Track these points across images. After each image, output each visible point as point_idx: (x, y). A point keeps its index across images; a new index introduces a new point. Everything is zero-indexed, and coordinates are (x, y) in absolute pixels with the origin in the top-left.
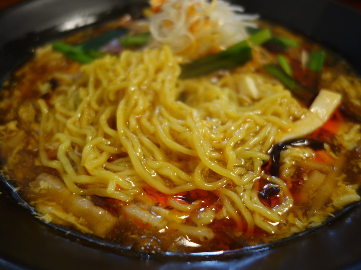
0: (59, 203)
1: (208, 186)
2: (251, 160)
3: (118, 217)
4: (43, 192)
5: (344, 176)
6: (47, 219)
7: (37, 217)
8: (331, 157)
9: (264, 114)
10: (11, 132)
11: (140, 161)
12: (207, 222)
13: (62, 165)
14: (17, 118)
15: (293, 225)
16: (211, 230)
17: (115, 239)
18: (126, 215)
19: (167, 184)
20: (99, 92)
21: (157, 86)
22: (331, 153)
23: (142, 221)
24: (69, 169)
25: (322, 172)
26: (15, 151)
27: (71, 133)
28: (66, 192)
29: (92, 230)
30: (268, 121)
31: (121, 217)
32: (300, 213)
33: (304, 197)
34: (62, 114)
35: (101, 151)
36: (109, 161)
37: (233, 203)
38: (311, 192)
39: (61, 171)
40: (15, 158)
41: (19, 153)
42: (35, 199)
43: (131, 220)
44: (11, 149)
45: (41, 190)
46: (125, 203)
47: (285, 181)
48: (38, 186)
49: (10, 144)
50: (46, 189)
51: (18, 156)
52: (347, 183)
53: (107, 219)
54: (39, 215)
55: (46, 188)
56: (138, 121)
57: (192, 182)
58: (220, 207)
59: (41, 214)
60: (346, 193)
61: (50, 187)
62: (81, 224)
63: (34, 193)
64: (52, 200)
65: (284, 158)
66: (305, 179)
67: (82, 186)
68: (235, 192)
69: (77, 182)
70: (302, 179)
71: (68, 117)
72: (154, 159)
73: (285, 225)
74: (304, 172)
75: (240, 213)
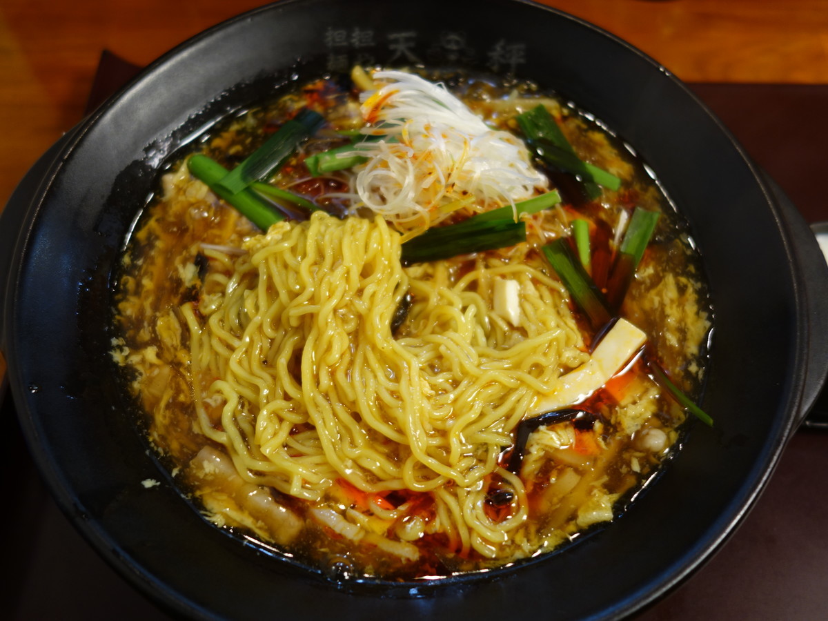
0: (230, 496)
1: (418, 487)
2: (485, 446)
3: (305, 520)
4: (210, 478)
5: (605, 479)
6: (219, 521)
7: (207, 518)
8: (598, 446)
9: (517, 366)
10: (152, 365)
11: (333, 444)
12: (414, 538)
13: (229, 438)
14: (155, 341)
15: (519, 547)
16: (416, 549)
17: (301, 552)
18: (313, 519)
19: (369, 478)
20: (275, 308)
21: (362, 305)
22: (600, 439)
23: (334, 531)
24: (239, 445)
25: (577, 471)
26: (163, 404)
27: (237, 379)
28: (239, 481)
29: (273, 538)
30: (523, 382)
31: (308, 521)
32: (533, 529)
33: (544, 506)
34: (220, 340)
35: (281, 420)
36: (292, 433)
37: (449, 512)
38: (555, 500)
39: (229, 448)
40: (164, 417)
41: (168, 406)
42: (199, 488)
43: (321, 527)
44: (157, 400)
45: (206, 475)
46: (314, 503)
47: (524, 482)
48: (201, 467)
49: (155, 390)
50: (212, 475)
51: (168, 413)
52: (605, 490)
53: (292, 524)
54: (209, 514)
55: (212, 472)
56: (332, 374)
57: (400, 479)
58: (433, 515)
59: (211, 513)
60: (597, 506)
61: (217, 471)
62: (260, 528)
63: (198, 479)
64: (221, 491)
65: (532, 445)
66: (553, 480)
67: (258, 473)
68: (456, 495)
69: (252, 468)
70: (548, 480)
71: (231, 349)
72: (353, 444)
73: (509, 546)
74: (553, 468)
75: (455, 527)
